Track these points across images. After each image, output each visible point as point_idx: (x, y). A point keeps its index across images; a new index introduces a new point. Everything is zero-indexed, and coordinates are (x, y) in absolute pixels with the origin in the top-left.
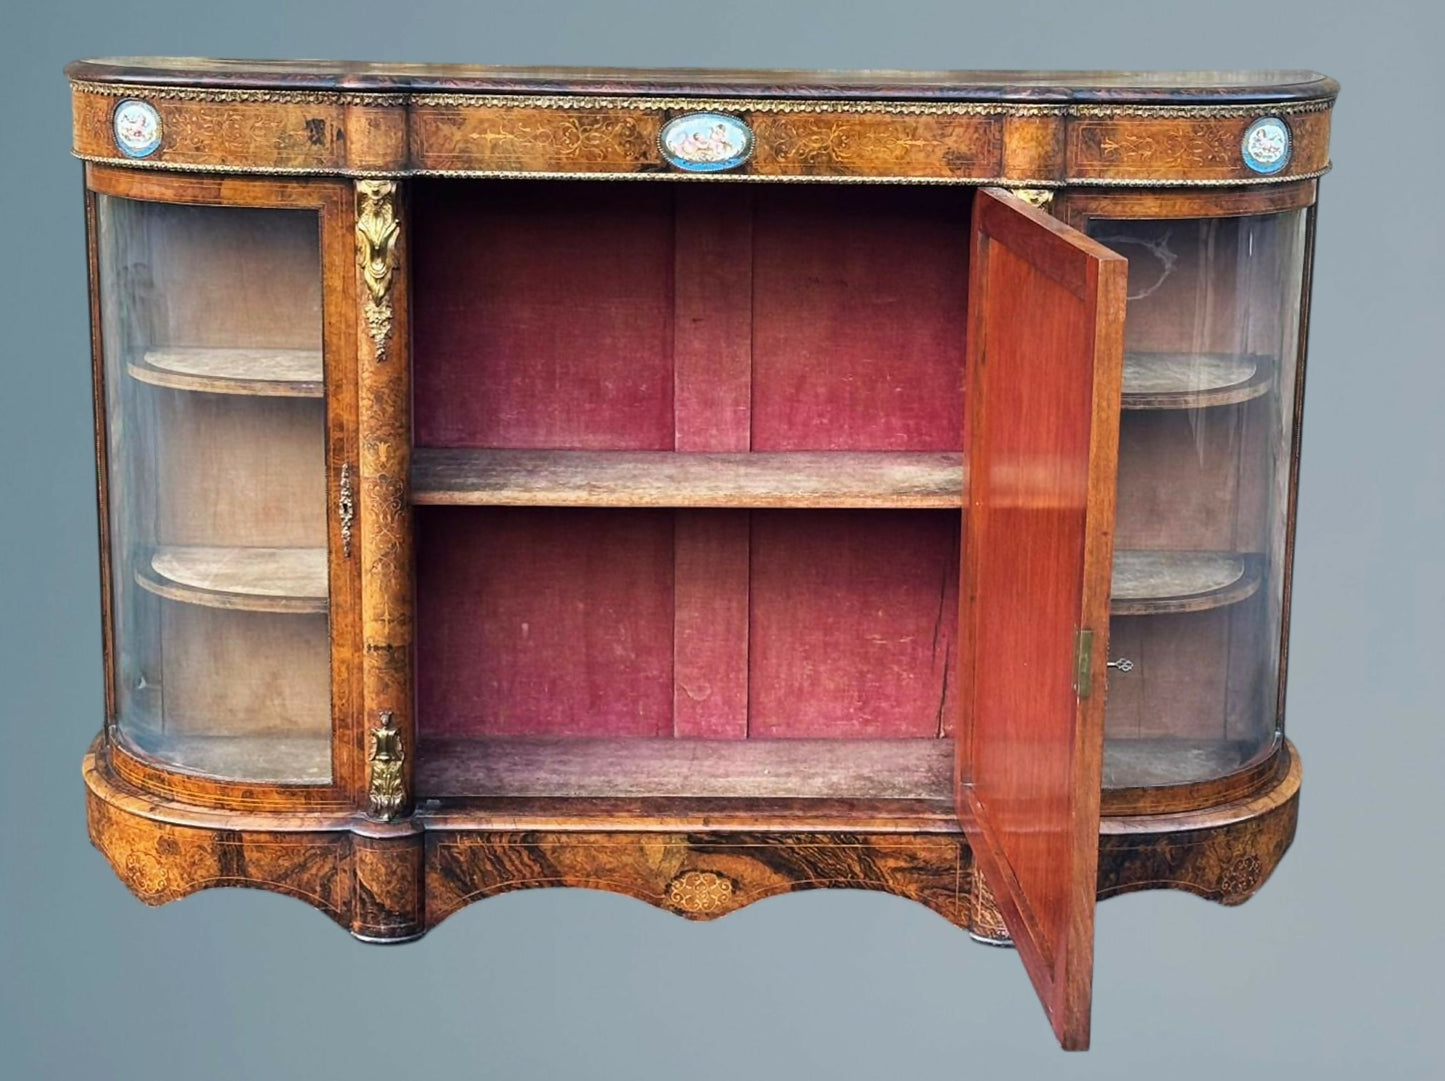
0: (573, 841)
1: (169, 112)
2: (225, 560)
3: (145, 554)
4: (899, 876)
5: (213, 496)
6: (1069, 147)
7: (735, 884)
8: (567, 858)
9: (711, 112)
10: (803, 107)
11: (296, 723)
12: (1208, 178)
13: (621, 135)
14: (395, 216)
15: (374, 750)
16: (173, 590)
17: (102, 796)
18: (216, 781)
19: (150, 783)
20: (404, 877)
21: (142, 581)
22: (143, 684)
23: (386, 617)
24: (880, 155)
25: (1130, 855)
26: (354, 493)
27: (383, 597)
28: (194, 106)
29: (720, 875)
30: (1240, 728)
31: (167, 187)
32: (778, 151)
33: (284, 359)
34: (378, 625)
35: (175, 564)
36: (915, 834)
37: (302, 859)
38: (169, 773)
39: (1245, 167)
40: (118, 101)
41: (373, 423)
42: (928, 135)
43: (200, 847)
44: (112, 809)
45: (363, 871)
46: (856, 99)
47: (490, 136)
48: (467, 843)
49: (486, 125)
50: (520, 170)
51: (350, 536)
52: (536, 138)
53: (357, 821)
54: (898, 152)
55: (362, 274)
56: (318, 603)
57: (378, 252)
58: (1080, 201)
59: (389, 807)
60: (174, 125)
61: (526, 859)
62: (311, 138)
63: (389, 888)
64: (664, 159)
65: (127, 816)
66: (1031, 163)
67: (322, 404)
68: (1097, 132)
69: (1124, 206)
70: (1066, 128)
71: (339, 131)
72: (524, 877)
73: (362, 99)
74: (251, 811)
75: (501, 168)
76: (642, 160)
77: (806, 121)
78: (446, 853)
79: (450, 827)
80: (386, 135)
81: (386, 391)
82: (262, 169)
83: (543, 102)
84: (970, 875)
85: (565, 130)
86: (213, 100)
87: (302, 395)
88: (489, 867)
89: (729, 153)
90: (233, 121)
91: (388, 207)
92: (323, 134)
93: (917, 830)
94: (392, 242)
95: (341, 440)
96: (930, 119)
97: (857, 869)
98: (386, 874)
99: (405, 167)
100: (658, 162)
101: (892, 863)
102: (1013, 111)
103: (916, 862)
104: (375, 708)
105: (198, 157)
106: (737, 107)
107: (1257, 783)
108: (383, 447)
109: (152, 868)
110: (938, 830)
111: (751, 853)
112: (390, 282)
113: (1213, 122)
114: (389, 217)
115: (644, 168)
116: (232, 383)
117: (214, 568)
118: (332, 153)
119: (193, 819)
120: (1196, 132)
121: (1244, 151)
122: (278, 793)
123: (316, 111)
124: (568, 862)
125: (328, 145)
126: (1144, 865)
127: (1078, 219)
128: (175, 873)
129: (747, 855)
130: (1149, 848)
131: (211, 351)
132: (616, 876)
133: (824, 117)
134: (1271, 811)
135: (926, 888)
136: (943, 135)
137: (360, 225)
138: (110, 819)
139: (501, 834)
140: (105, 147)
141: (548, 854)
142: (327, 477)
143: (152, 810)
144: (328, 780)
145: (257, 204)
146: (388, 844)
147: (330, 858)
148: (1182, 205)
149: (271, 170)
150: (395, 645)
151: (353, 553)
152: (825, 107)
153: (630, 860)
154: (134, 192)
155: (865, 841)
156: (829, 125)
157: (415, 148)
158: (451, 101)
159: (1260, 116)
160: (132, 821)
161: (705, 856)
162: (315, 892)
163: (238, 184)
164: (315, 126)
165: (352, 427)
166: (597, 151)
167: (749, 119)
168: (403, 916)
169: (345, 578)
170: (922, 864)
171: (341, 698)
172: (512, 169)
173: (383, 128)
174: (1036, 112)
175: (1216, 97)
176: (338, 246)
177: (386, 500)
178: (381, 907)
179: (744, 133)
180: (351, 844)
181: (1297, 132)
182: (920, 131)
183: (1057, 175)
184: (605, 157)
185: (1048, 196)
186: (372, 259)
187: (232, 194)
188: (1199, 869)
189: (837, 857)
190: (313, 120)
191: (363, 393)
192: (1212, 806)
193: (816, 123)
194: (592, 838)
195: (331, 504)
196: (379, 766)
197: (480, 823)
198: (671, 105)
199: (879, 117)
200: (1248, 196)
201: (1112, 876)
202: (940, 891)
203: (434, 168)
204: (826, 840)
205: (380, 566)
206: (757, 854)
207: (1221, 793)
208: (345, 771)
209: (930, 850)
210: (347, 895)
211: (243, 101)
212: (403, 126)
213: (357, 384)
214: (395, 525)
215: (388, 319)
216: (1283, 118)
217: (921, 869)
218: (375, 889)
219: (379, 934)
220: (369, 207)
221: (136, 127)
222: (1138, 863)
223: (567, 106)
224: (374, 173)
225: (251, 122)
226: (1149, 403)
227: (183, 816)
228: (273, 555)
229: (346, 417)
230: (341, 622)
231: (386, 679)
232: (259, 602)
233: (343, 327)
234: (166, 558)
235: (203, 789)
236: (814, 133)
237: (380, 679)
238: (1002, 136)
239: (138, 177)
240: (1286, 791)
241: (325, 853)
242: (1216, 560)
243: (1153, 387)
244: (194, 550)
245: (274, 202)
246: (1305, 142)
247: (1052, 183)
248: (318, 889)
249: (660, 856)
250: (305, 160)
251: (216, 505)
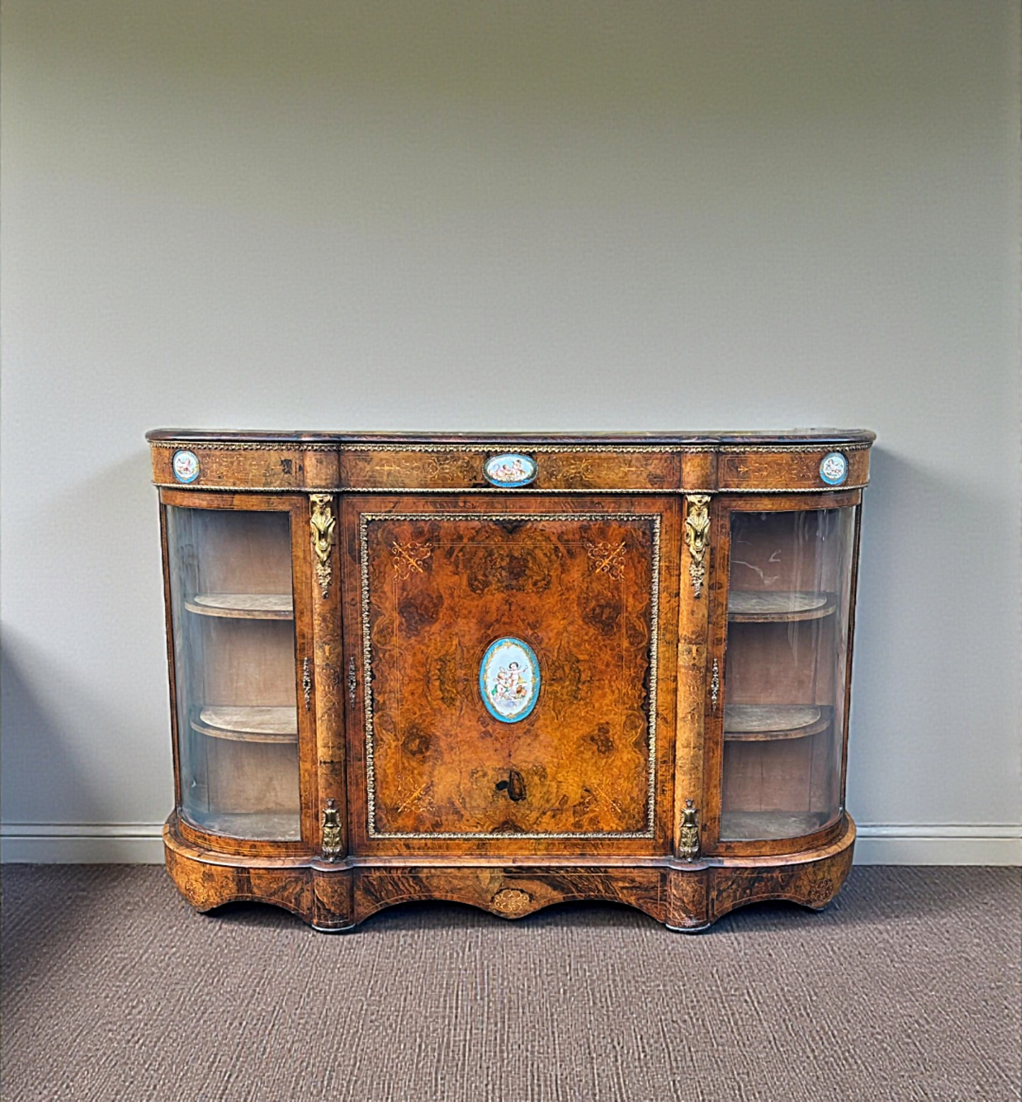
0: (438, 872)
1: (203, 457)
2: (242, 713)
3: (196, 710)
4: (625, 891)
5: (235, 678)
6: (720, 470)
7: (531, 896)
8: (435, 882)
9: (513, 453)
10: (565, 449)
11: (283, 805)
12: (801, 488)
13: (461, 467)
14: (332, 515)
15: (324, 821)
16: (211, 731)
17: (172, 847)
18: (235, 839)
19: (199, 841)
20: (342, 894)
21: (194, 726)
22: (194, 784)
23: (330, 745)
24: (611, 476)
25: (759, 879)
26: (312, 674)
27: (328, 733)
28: (217, 453)
29: (522, 891)
30: (818, 806)
31: (203, 500)
32: (552, 475)
33: (273, 599)
34: (325, 750)
35: (213, 716)
36: (634, 867)
37: (284, 884)
38: (209, 835)
39: (821, 480)
40: (175, 451)
41: (321, 633)
42: (638, 465)
43: (226, 877)
44: (177, 856)
45: (318, 890)
46: (596, 444)
47: (386, 468)
48: (378, 874)
49: (384, 462)
50: (404, 487)
51: (310, 698)
52: (413, 469)
53: (315, 862)
54: (621, 475)
55: (314, 548)
56: (292, 737)
57: (323, 535)
58: (726, 501)
59: (333, 854)
60: (206, 464)
61: (411, 883)
62: (284, 470)
63: (334, 900)
64: (486, 480)
65: (185, 860)
66: (698, 479)
67: (294, 622)
68: (737, 460)
69: (752, 504)
70: (718, 460)
71: (300, 466)
72: (410, 893)
73: (313, 447)
74: (255, 856)
75: (393, 487)
76: (474, 481)
77: (568, 458)
78: (366, 880)
79: (367, 865)
80: (327, 468)
81: (329, 615)
82: (256, 488)
83: (417, 448)
84: (666, 891)
85: (429, 464)
86: (228, 449)
87: (281, 618)
88: (390, 888)
89: (524, 477)
90: (239, 462)
91: (328, 509)
92: (291, 468)
93: (635, 865)
94: (331, 529)
95: (304, 644)
96: (639, 455)
97: (601, 887)
98: (332, 892)
99: (338, 487)
100: (483, 482)
101: (621, 884)
102: (687, 450)
103: (634, 884)
104: (324, 797)
105: (220, 482)
106: (528, 449)
107: (830, 837)
108: (327, 648)
109: (199, 889)
110: (647, 865)
111: (539, 878)
112: (330, 552)
113: (803, 455)
114: (329, 515)
115: (475, 486)
116: (242, 612)
117: (235, 718)
118: (296, 479)
119: (222, 861)
120: (793, 461)
121: (821, 472)
122: (270, 846)
123: (286, 455)
124: (435, 884)
125: (294, 474)
126: (766, 885)
127: (725, 512)
128: (212, 892)
129: (538, 880)
130: (769, 875)
131: (233, 596)
132: (463, 892)
133: (577, 455)
134: (839, 853)
135: (641, 898)
136: (646, 465)
137: (313, 520)
138: (176, 861)
139: (397, 868)
140: (168, 478)
141: (424, 880)
142: (296, 665)
143: (199, 856)
144: (299, 838)
145: (254, 508)
146: (332, 875)
147: (300, 883)
148: (785, 503)
149: (261, 489)
150: (335, 760)
151: (311, 708)
152: (578, 449)
153: (471, 883)
154: (184, 503)
155: (606, 872)
156: (581, 459)
157: (343, 475)
158: (363, 448)
159: (829, 451)
160: (188, 863)
161: (513, 881)
162: (291, 902)
163: (244, 497)
164: (286, 463)
165: (310, 636)
166: (447, 476)
167: (534, 456)
168: (342, 916)
169: (306, 724)
170: (638, 885)
171: (305, 792)
172: (400, 487)
173: (325, 463)
174: (700, 450)
175: (805, 440)
176: (300, 532)
177: (329, 678)
178: (329, 911)
179: (533, 465)
180: (311, 875)
181: (851, 461)
182: (633, 462)
183: (713, 486)
184: (452, 480)
185: (707, 499)
186: (320, 539)
187: (239, 503)
188: (798, 887)
189: (589, 880)
190: (285, 460)
191: (315, 617)
192: (805, 850)
193: (573, 459)
194: (449, 870)
195: (299, 681)
196: (327, 830)
197: (385, 863)
198: (490, 449)
199: (609, 455)
200: (823, 498)
201: (748, 891)
202: (648, 900)
203: (354, 487)
204: (582, 871)
205: (326, 716)
206: (543, 879)
207: (810, 843)
208: (308, 833)
209: (643, 877)
210: (309, 904)
211: (245, 449)
212: (336, 462)
213: (312, 611)
214: (334, 692)
215: (329, 574)
216: (843, 453)
217: (638, 887)
218: (325, 900)
219: (328, 927)
220: (317, 509)
221: (185, 466)
222: (763, 884)
223: (430, 450)
224: (320, 490)
225: (249, 462)
226: (766, 618)
227: (216, 860)
228: (269, 710)
229: (306, 630)
230: (305, 748)
231: (331, 780)
232: (258, 737)
233: (304, 579)
234: (210, 712)
235: (228, 844)
236: (572, 464)
237: (327, 780)
238: (681, 464)
239: (187, 494)
240: (846, 841)
241: (297, 880)
242: (804, 710)
243: (768, 610)
244: (225, 708)
245: (264, 507)
246: (856, 467)
247: (710, 491)
248: (293, 901)
249: (488, 881)
250: (281, 483)
251: (237, 682)
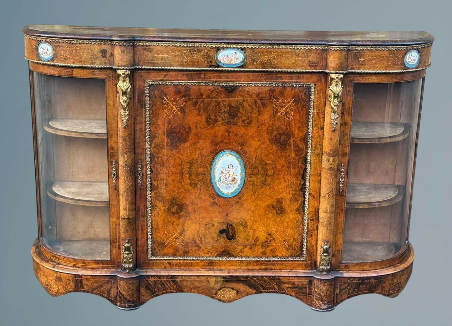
0: (187, 278)
1: (56, 47)
2: (76, 186)
3: (50, 184)
4: (289, 289)
5: (72, 165)
6: (349, 60)
7: (238, 292)
8: (185, 283)
9: (232, 48)
10: (262, 47)
11: (99, 236)
12: (394, 70)
13: (203, 55)
14: (129, 82)
15: (124, 250)
16: (59, 198)
17: (38, 262)
18: (74, 259)
19: (53, 258)
20: (133, 290)
21: (49, 194)
22: (50, 227)
23: (127, 209)
24: (287, 62)
25: (362, 283)
26: (117, 169)
27: (126, 202)
28: (64, 45)
29: (233, 289)
30: (394, 239)
31: (55, 71)
32: (254, 61)
33: (94, 124)
34: (124, 212)
35: (60, 188)
36: (295, 277)
37: (101, 284)
38: (59, 256)
39: (405, 65)
40: (39, 42)
41: (123, 148)
42: (303, 56)
43: (69, 280)
44: (41, 266)
45: (120, 288)
46: (280, 44)
47: (161, 55)
48: (153, 279)
49: (159, 52)
50: (170, 67)
51: (116, 183)
52: (175, 56)
53: (118, 272)
54: (293, 61)
55: (119, 100)
56: (105, 204)
57: (124, 93)
58: (352, 77)
60: (58, 51)
61: (172, 284)
62: (102, 56)
63: (129, 293)
64: (217, 63)
65: (46, 269)
66: (336, 65)
67: (107, 140)
68: (357, 55)
69: (366, 79)
70: (348, 54)
71: (111, 54)
72: (171, 290)
73: (119, 43)
74: (85, 268)
75: (164, 66)
76: (210, 64)
77: (263, 51)
78: (147, 282)
79: (148, 274)
80: (127, 55)
81: (127, 138)
82: (86, 66)
83: (178, 44)
84: (311, 289)
85: (185, 53)
86: (70, 43)
87: (100, 138)
88: (160, 286)
89: (238, 61)
90: (77, 50)
91: (128, 78)
92: (106, 54)
93: (295, 275)
94: (129, 90)
95: (113, 153)
96: (304, 50)
97: (276, 287)
98: (128, 289)
99: (133, 66)
100: (215, 64)
101: (287, 285)
102: (331, 48)
103: (294, 285)
104: (124, 237)
105: (65, 61)
106: (241, 46)
107: (401, 259)
108: (126, 156)
109: (54, 285)
110: (302, 275)
111: (242, 282)
112: (128, 103)
113: (395, 52)
114: (128, 82)
115: (210, 66)
116: (77, 134)
117: (73, 190)
118: (109, 61)
119: (66, 271)
120: (390, 55)
121: (405, 61)
122: (93, 263)
123: (104, 47)
124: (185, 285)
125: (108, 58)
126: (366, 286)
127: (351, 83)
128: (61, 287)
129: (241, 283)
130: (368, 281)
131: (70, 120)
132: (200, 289)
133: (269, 50)
134: (406, 268)
135: (298, 293)
136: (308, 56)
137: (118, 84)
138: (40, 269)
139: (164, 276)
140: (35, 57)
141: (179, 282)
142: (108, 164)
143: (53, 267)
144: (109, 259)
145: (85, 77)
146: (128, 280)
147: (110, 283)
148: (385, 78)
149: (89, 66)
150: (130, 217)
151: (116, 188)
152: (270, 47)
153: (204, 284)
154: (45, 72)
155: (279, 279)
156: (271, 52)
157: (136, 59)
158: (148, 44)
159: (410, 49)
160: (47, 271)
161: (228, 283)
162: (105, 294)
163: (79, 70)
164: (104, 52)
165: (116, 149)
166: (195, 60)
167: (245, 50)
168: (133, 302)
169: (114, 197)
170: (296, 286)
171: (113, 234)
172: (168, 66)
173: (126, 53)
174: (338, 49)
175: (397, 43)
176: (111, 91)
177: (127, 172)
178: (126, 299)
179: (243, 55)
180: (116, 279)
181: (422, 54)
182: (301, 54)
183: (345, 69)
184: (198, 63)
185: (342, 76)
186: (122, 95)
187: (77, 73)
188: (383, 287)
189: (269, 283)
190: (103, 50)
191: (120, 138)
192: (387, 267)
193: (267, 52)
194: (193, 277)
195: (110, 173)
196: (125, 255)
197: (157, 273)
198: (220, 46)
199: (287, 50)
200: (405, 75)
201: (356, 290)
202: (302, 294)
203: (142, 66)
204: (266, 278)
205: (125, 193)
206: (244, 283)
207: (391, 263)
208: (114, 256)
209: (299, 282)
210: (115, 295)
211: (80, 43)
212: (132, 52)
213: (118, 135)
214: (130, 180)
215: (128, 115)
216: (418, 50)
217: (296, 287)
218: (124, 293)
219: (125, 307)
220: (121, 78)
221: (45, 51)
222: (365, 286)
223: (186, 46)
224: (123, 68)
225: (82, 51)
226: (371, 141)
227: (63, 270)
228: (91, 185)
229: (114, 145)
230: (114, 210)
231: (128, 228)
232: (86, 203)
233: (113, 117)
234: (57, 186)
235: (70, 261)
236: (266, 55)
237: (126, 228)
238: (327, 56)
239: (46, 67)
240: (410, 261)
241: (108, 282)
242: (388, 188)
243: (372, 135)
244: (66, 183)
245: (90, 76)
246: (424, 57)
247: (343, 72)
248: (106, 293)
249: (214, 283)
250: (100, 63)
251: (73, 168)
